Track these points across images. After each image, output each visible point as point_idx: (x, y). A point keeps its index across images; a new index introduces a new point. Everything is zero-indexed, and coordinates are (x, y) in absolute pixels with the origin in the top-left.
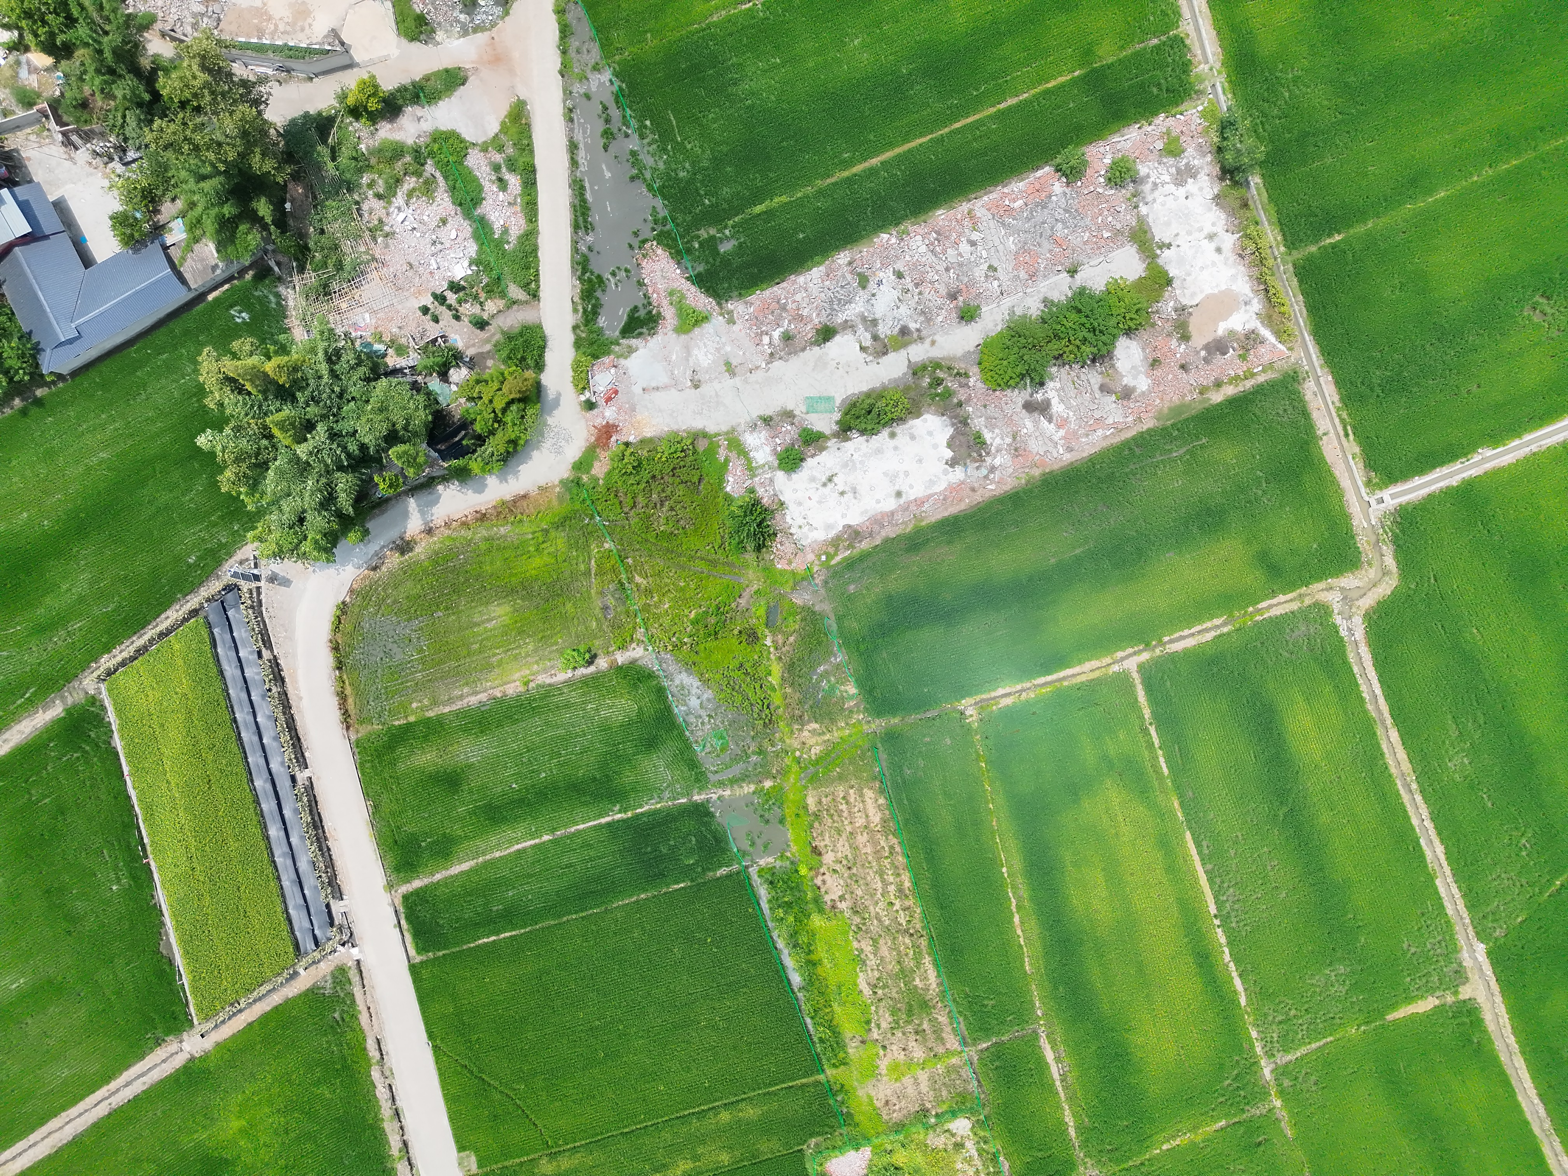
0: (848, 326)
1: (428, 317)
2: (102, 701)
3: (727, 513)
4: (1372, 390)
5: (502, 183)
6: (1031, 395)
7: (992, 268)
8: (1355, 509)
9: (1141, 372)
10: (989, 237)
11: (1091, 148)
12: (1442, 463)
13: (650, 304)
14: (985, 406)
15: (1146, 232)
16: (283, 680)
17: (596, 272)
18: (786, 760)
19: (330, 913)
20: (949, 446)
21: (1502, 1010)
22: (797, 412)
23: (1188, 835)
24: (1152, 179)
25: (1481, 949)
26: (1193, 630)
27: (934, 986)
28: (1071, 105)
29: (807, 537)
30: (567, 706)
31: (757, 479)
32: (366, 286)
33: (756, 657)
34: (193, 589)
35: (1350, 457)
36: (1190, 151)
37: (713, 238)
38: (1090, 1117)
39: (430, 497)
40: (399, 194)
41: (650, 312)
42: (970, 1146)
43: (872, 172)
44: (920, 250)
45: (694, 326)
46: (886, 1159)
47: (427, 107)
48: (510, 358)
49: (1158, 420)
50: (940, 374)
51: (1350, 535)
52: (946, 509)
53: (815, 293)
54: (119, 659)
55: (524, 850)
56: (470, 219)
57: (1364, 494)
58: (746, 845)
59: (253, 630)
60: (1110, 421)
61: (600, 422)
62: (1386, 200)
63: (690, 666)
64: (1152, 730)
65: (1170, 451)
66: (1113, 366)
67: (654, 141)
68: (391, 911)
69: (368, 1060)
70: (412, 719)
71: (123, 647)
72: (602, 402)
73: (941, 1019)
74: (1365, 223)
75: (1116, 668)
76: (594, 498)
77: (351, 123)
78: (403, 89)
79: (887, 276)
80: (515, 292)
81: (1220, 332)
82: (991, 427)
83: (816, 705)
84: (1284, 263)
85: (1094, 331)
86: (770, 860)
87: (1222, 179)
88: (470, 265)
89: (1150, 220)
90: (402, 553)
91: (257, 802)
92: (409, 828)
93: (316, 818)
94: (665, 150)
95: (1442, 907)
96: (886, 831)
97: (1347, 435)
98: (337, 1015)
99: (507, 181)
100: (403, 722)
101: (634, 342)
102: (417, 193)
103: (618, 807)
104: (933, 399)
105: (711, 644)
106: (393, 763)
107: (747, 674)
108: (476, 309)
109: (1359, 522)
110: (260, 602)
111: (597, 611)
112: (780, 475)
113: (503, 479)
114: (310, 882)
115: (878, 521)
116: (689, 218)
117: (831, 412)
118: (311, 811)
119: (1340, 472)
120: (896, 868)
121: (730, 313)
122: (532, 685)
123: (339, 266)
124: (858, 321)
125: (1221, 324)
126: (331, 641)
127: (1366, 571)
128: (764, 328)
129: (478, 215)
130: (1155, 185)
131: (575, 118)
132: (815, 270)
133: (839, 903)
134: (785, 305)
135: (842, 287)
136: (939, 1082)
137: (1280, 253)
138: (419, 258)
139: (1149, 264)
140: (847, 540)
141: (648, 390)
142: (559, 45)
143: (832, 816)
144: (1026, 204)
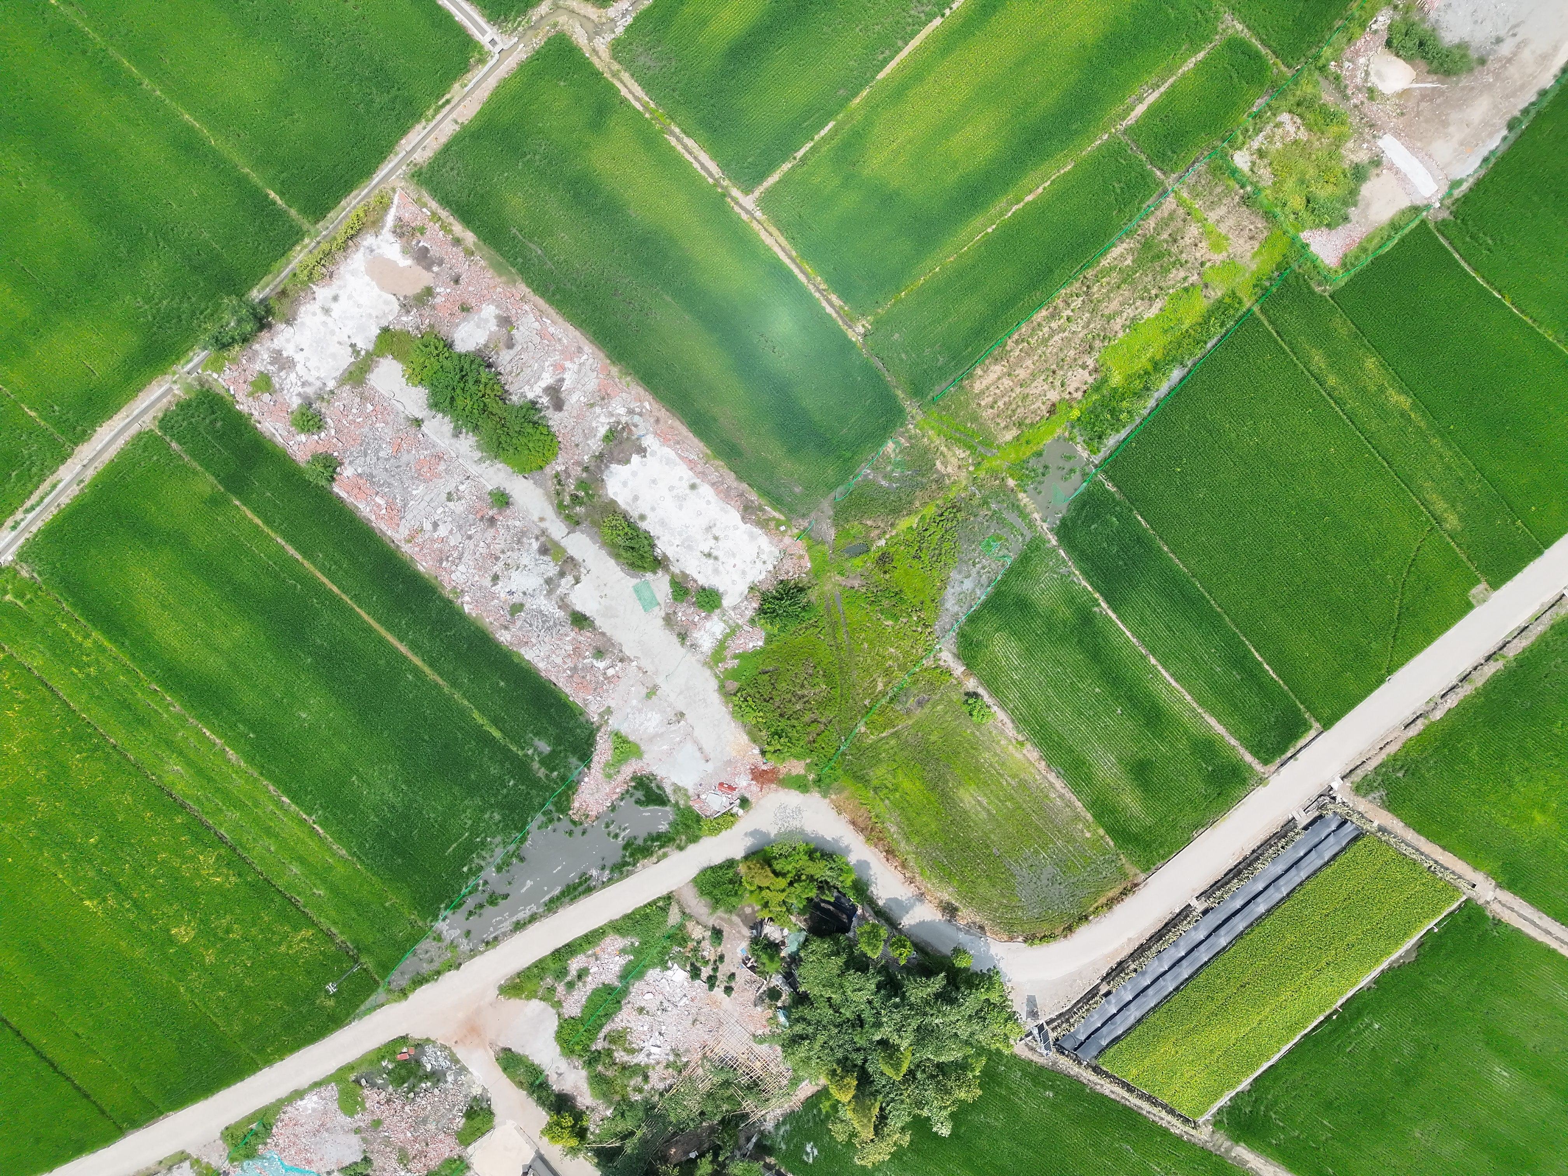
0: (563, 604)
2: (1214, 1116)
3: (783, 634)
4: (396, 97)
5: (582, 974)
6: (548, 408)
7: (449, 497)
8: (511, 63)
9: (479, 318)
10: (423, 513)
11: (298, 459)
13: (627, 791)
14: (577, 445)
15: (351, 373)
16: (1120, 964)
17: (621, 852)
18: (981, 476)
19: (1312, 823)
20: (627, 461)
22: (663, 614)
23: (880, 76)
24: (300, 389)
26: (692, 160)
27: (1125, 245)
28: (269, 494)
29: (771, 552)
30: (1024, 697)
31: (740, 622)
32: (732, 1052)
33: (902, 548)
34: (1076, 1081)
35: (466, 89)
36: (258, 366)
37: (542, 762)
38: (1180, 46)
39: (894, 907)
40: (635, 1061)
41: (635, 788)
42: (1256, 143)
43: (414, 646)
44: (465, 570)
45: (629, 743)
46: (1304, 214)
47: (546, 1073)
48: (736, 894)
49: (515, 282)
50: (567, 500)
51: (538, 56)
52: (686, 437)
53: (548, 647)
54: (1169, 1118)
55: (1172, 675)
56: (627, 988)
57: (494, 60)
58: (1076, 477)
59: (1088, 1010)
60: (537, 325)
61: (755, 787)
62: (217, 167)
63: (936, 602)
64: (800, 154)
65: (538, 257)
66: (486, 346)
67: (479, 856)
68: (1283, 769)
69: (1428, 728)
70: (1101, 832)
71: (1157, 1119)
72: (737, 794)
73: (1153, 225)
74: (248, 174)
75: (758, 214)
76: (826, 760)
77: (592, 1133)
78: (541, 1102)
79: (501, 589)
80: (674, 917)
81: (409, 262)
82: (593, 431)
83: (918, 472)
84: (318, 233)
85: (463, 376)
86: (1079, 448)
87: (269, 326)
88: (669, 969)
89: (338, 374)
90: (956, 909)
91: (1241, 935)
92: (1202, 787)
93: (1231, 875)
94: (483, 843)
96: (1004, 355)
97: (448, 102)
98: (1400, 774)
99: (578, 971)
100: (1108, 839)
101: (669, 790)
102: (627, 1045)
103: (1096, 609)
104: (593, 496)
105: (908, 595)
106: (1149, 830)
107: (920, 549)
108: (706, 944)
109: (521, 54)
110: (1061, 1015)
111: (926, 710)
112: (726, 602)
113: (847, 850)
114: (1291, 854)
115: (726, 495)
116: (534, 792)
117: (647, 583)
118: (1227, 883)
119: (484, 92)
120: (1033, 329)
121: (601, 715)
122: (1020, 738)
123: (726, 1084)
124: (554, 596)
125: (401, 265)
126: (1065, 936)
127: (563, 25)
128: (601, 678)
129: (621, 982)
130: (304, 384)
131: (492, 936)
132: (527, 657)
133: (1090, 367)
134: (571, 669)
135: (531, 625)
136: (1211, 199)
137: (312, 241)
138: (684, 1017)
139: (378, 356)
140: (756, 515)
141: (705, 757)
142: (433, 979)
143: (1014, 411)
144: (377, 493)
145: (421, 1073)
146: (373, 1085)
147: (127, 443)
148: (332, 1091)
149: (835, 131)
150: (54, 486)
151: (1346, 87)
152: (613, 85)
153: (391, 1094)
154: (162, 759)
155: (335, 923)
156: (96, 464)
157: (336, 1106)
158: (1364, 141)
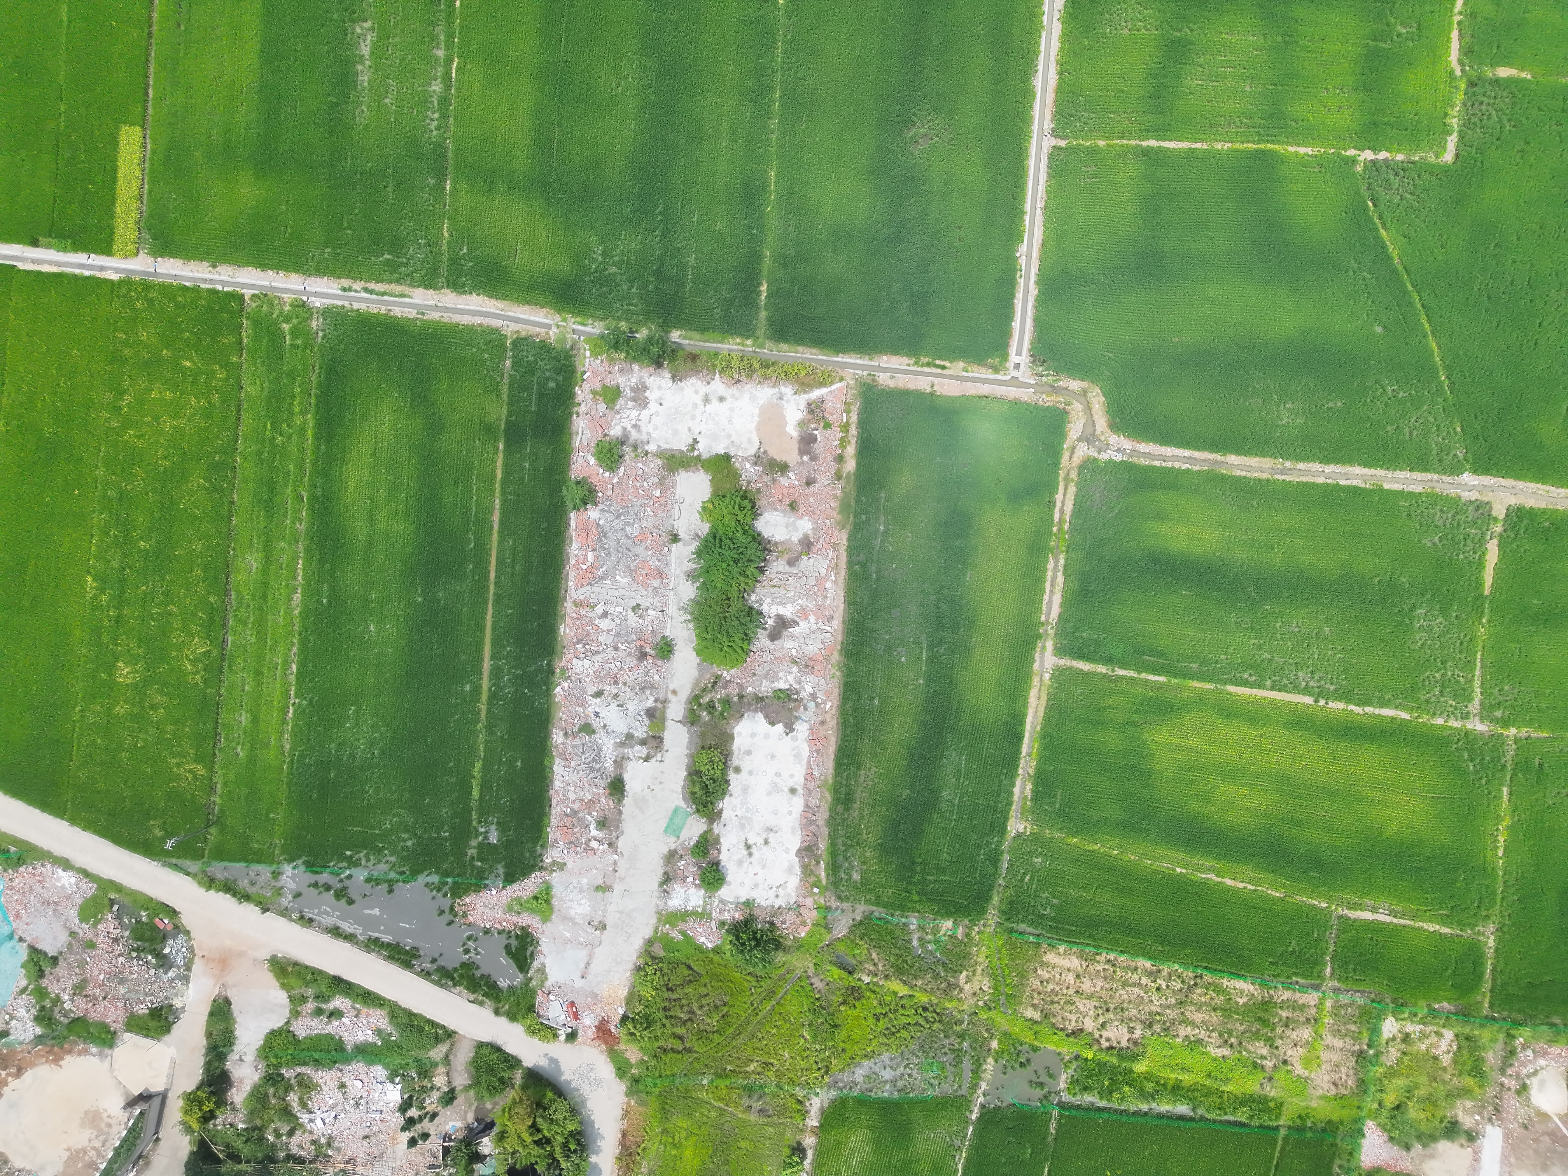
0: (619, 763)
1: (420, 1142)
3: (730, 958)
4: (915, 326)
5: (336, 1014)
6: (766, 629)
7: (636, 608)
8: (1012, 393)
9: (794, 522)
10: (607, 597)
11: (573, 469)
12: (1012, 296)
13: (510, 932)
14: (754, 674)
15: (673, 456)
17: (458, 965)
18: (981, 1018)
20: (772, 723)
21: (1532, 486)
22: (673, 847)
23: (1231, 688)
24: (629, 427)
25: (1467, 477)
27: (1251, 987)
28: (527, 467)
29: (789, 895)
31: (714, 914)
33: (875, 998)
35: (965, 374)
36: (621, 381)
37: (480, 846)
38: (1440, 909)
40: (299, 1115)
41: (517, 936)
42: (1412, 1028)
43: (496, 673)
44: (587, 666)
45: (549, 903)
46: (1385, 1113)
47: (234, 1047)
48: (493, 1090)
49: (844, 527)
50: (705, 700)
51: (1033, 409)
53: (576, 779)
56: (352, 1060)
57: (1004, 378)
58: (1039, 1093)
60: (823, 572)
61: (591, 1033)
62: (752, 228)
63: (853, 1061)
64: (1121, 672)
65: (877, 530)
66: (776, 544)
67: (367, 856)
72: (574, 1023)
73: (1285, 997)
74: (765, 258)
75: (1047, 676)
76: (657, 1073)
77: (214, 1126)
78: (208, 1065)
79: (594, 704)
80: (437, 1053)
81: (795, 433)
82: (776, 678)
83: (945, 964)
84: (762, 346)
86: (1064, 1077)
87: (659, 365)
88: (392, 1082)
89: (664, 446)
94: (380, 851)
95: (1411, 494)
96: (1090, 959)
97: (944, 368)
99: (335, 1008)
101: (536, 964)
102: (305, 1097)
104: (724, 718)
105: (842, 1035)
107: (885, 1015)
108: (436, 1095)
109: (1026, 395)
111: (760, 1121)
112: (722, 891)
113: (598, 1149)
115: (807, 821)
116: (451, 859)
117: (688, 816)
119: (973, 391)
120: (1128, 967)
121: (554, 863)
124: (620, 750)
125: (787, 429)
127: (1073, 410)
128: (584, 841)
129: (353, 1050)
130: (635, 426)
131: (311, 916)
132: (555, 768)
133: (1134, 1036)
134: (572, 810)
135: (583, 753)
136: (1342, 1028)
137: (753, 346)
138: (364, 1125)
139: (702, 467)
140: (810, 859)
141: (585, 973)
142: (239, 899)
143: (1052, 1002)
144: (594, 550)
145: (158, 947)
146: (119, 917)
147: (481, 325)
148: (89, 889)
149: (1160, 687)
150: (402, 296)
151: (1511, 1065)
152: (1058, 484)
153: (122, 937)
154: (252, 546)
155: (225, 784)
156: (445, 315)
157: (80, 901)
158: (1479, 1114)
